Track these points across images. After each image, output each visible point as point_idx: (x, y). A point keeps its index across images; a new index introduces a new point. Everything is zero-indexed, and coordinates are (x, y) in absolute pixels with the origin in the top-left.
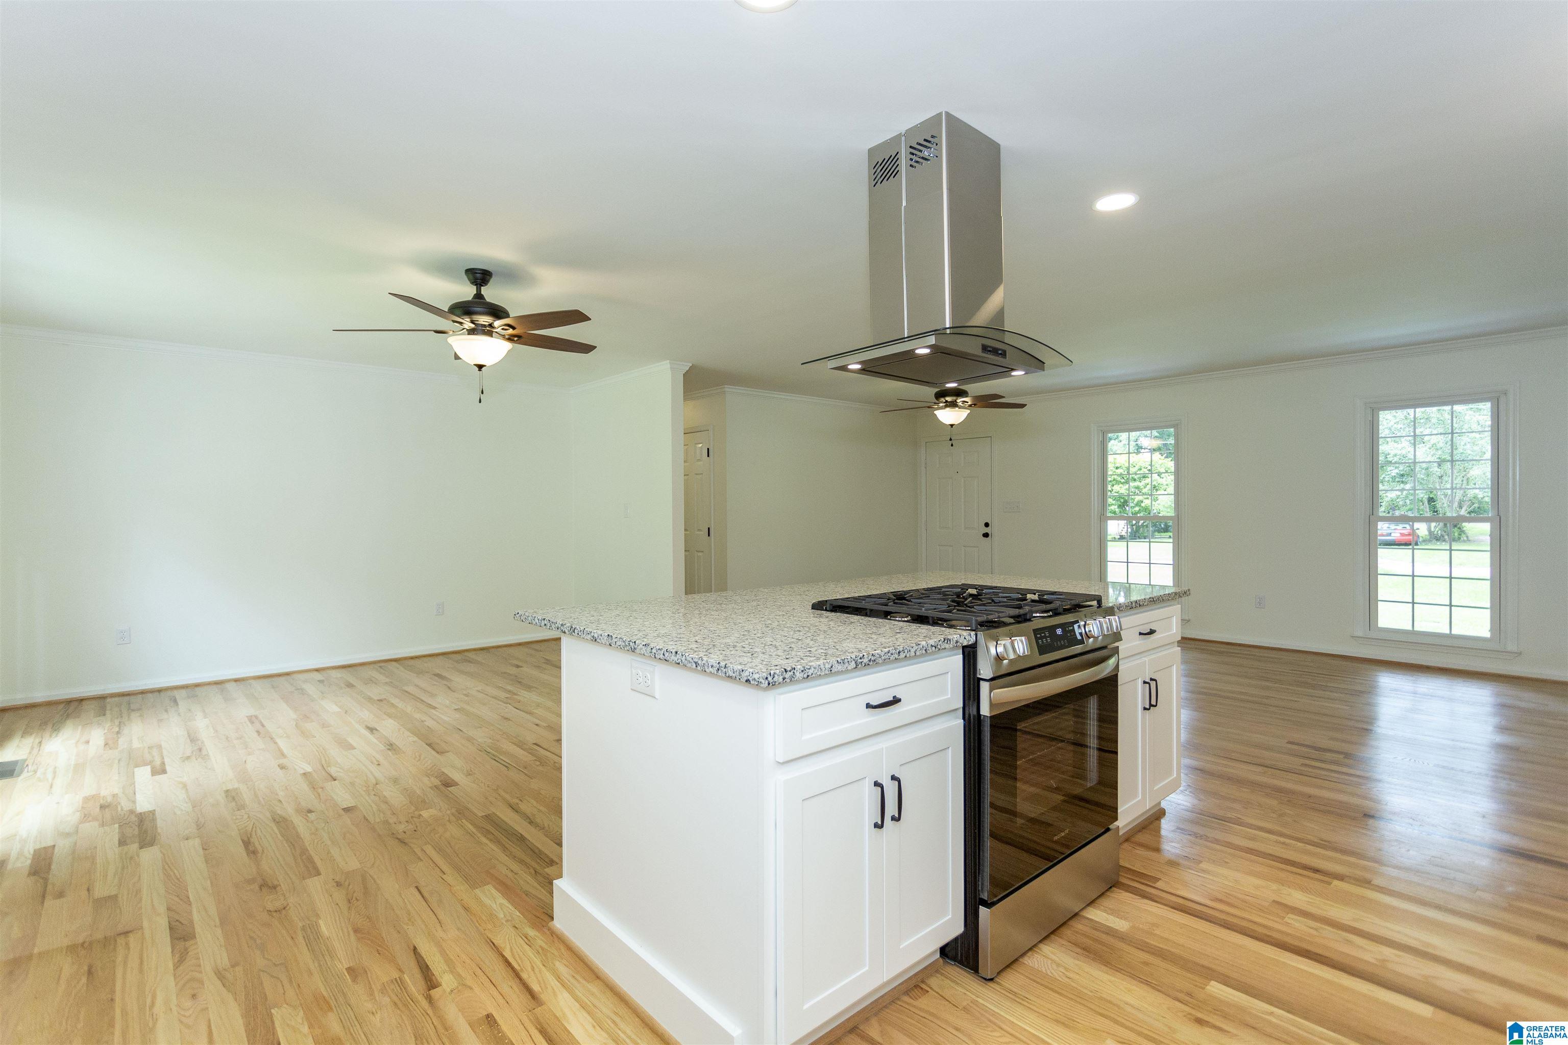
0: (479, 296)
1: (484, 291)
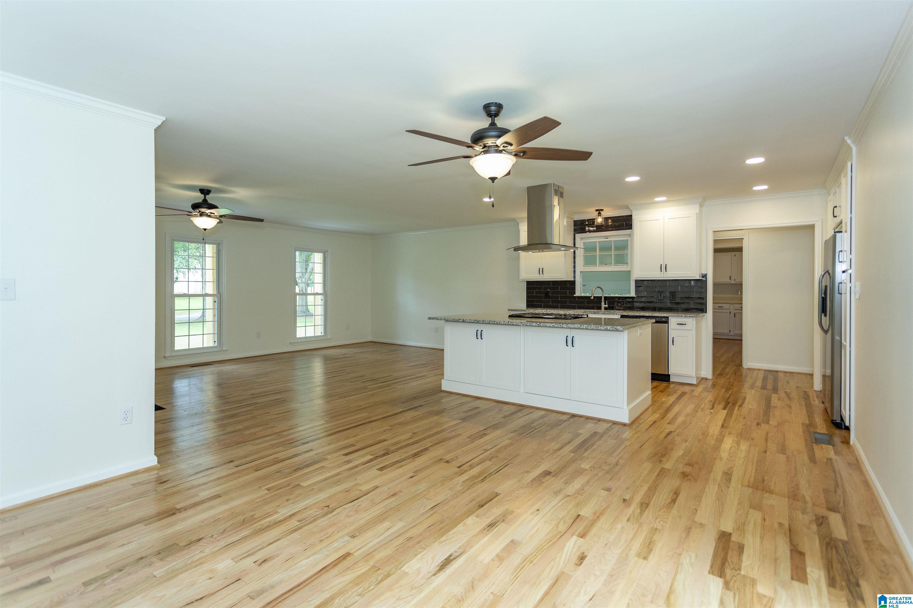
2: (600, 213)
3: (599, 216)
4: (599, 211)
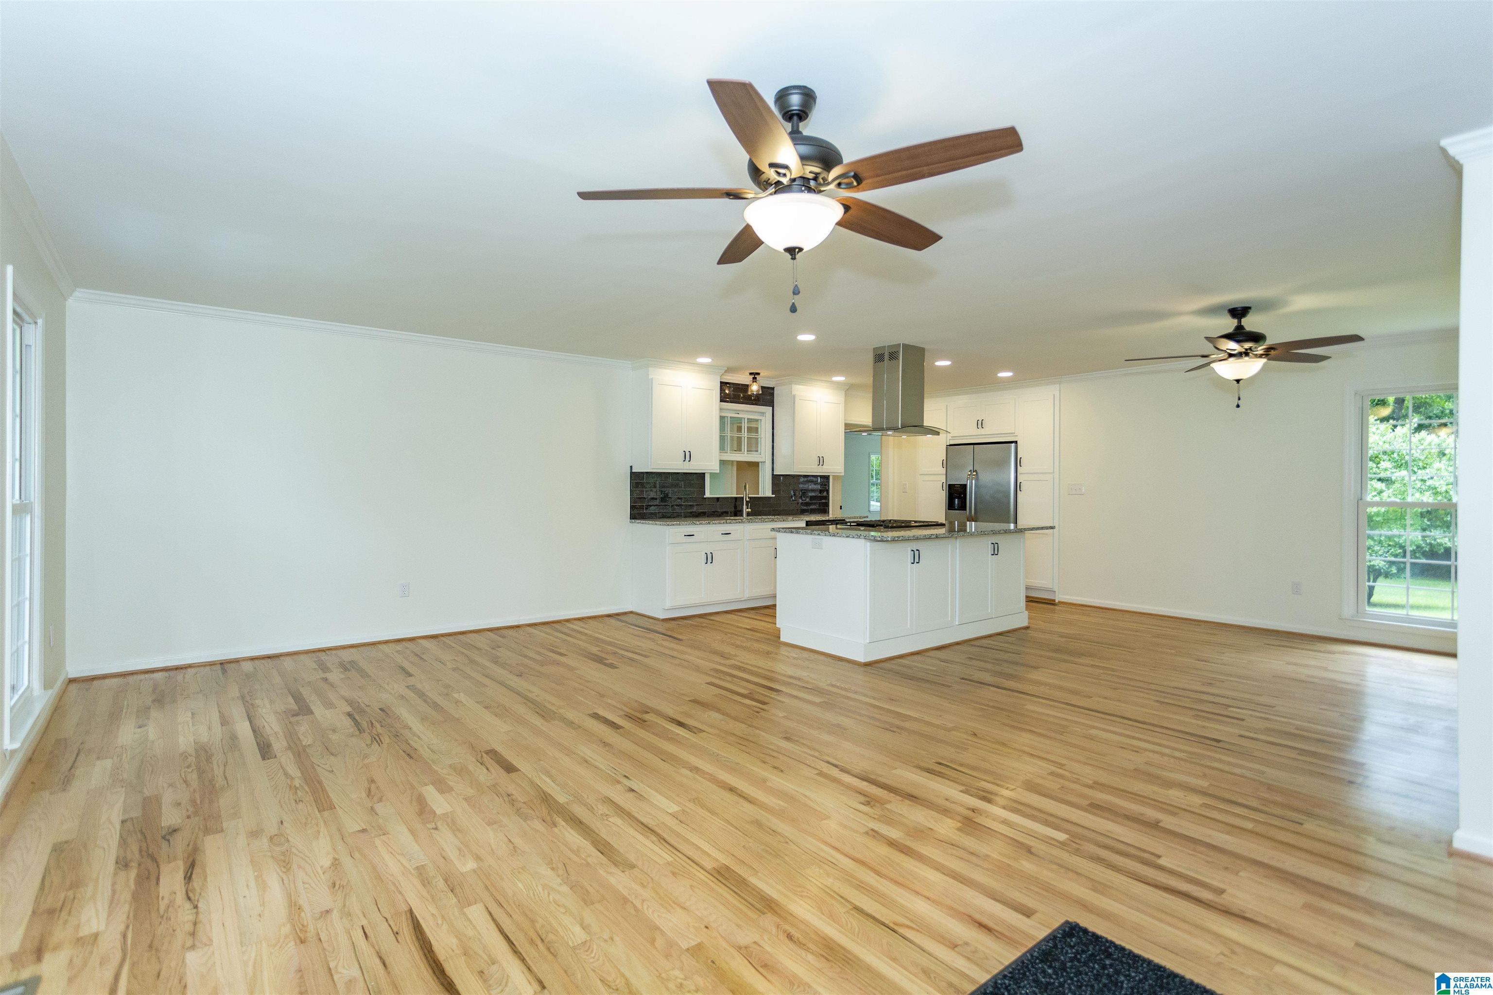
0: (1240, 328)
1: (1245, 322)
2: (756, 378)
3: (753, 382)
4: (755, 376)
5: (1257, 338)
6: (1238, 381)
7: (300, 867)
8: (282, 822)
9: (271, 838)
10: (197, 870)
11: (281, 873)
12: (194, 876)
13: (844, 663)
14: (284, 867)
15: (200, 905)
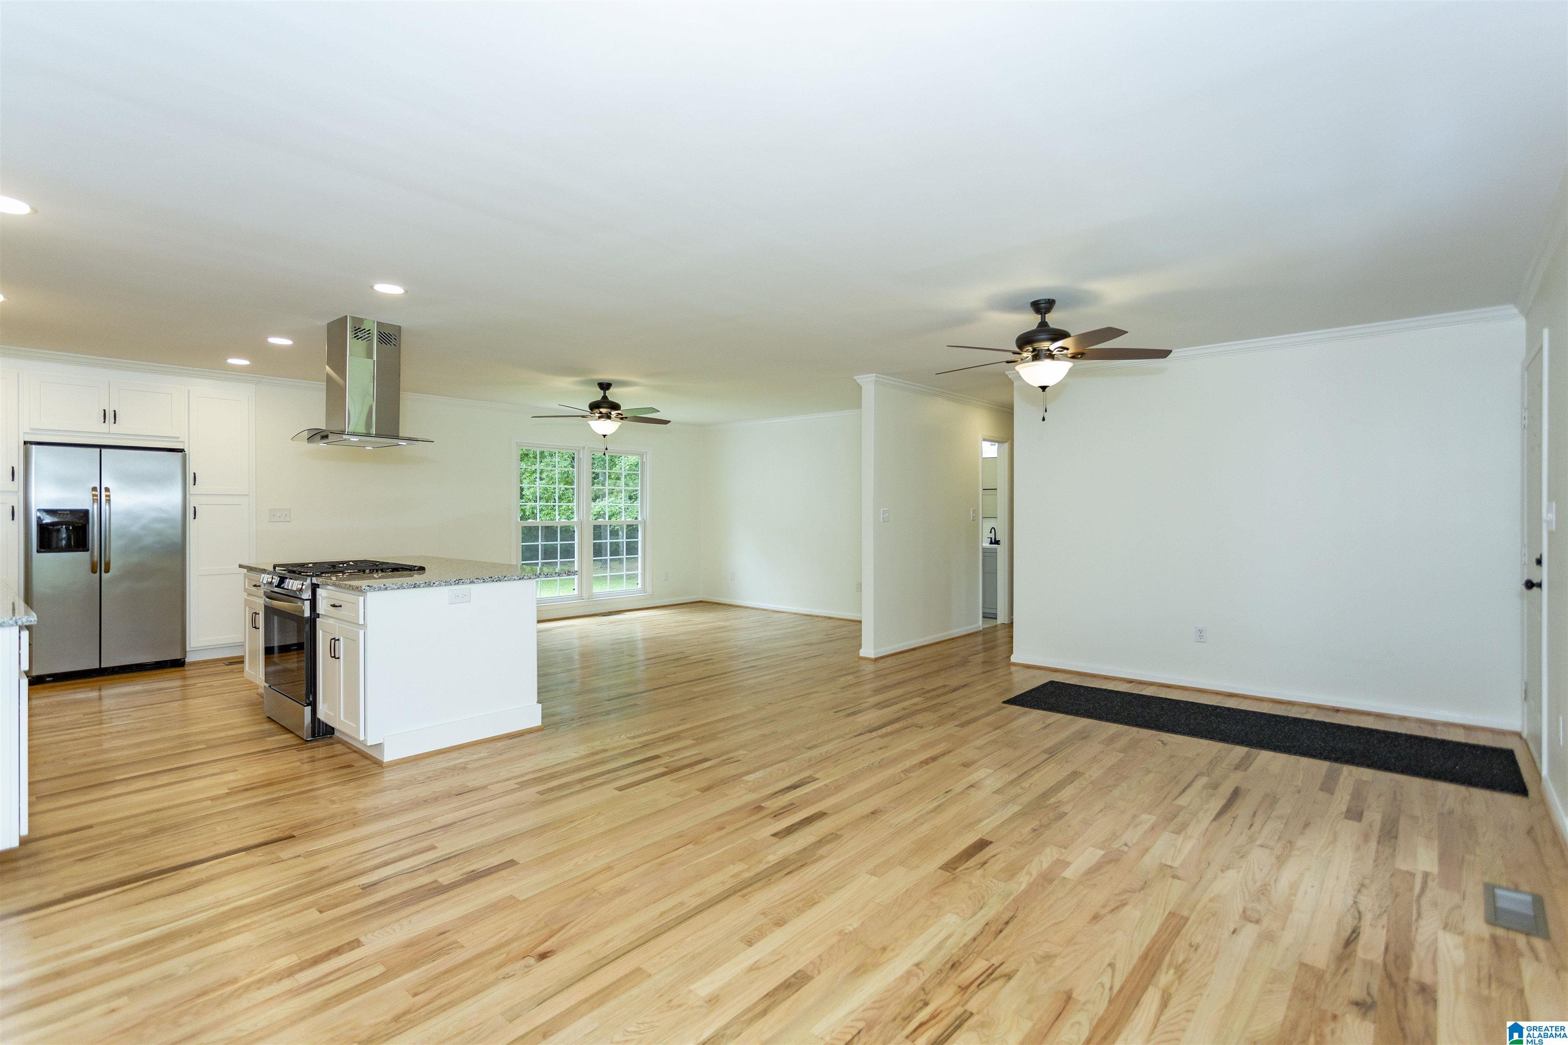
5: (615, 407)
6: (604, 436)
7: (1255, 882)
8: (1234, 932)
9: (1258, 922)
10: (1346, 934)
11: (1273, 886)
12: (1349, 931)
13: (528, 737)
14: (1267, 890)
15: (1351, 902)
